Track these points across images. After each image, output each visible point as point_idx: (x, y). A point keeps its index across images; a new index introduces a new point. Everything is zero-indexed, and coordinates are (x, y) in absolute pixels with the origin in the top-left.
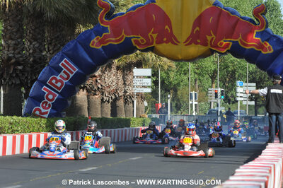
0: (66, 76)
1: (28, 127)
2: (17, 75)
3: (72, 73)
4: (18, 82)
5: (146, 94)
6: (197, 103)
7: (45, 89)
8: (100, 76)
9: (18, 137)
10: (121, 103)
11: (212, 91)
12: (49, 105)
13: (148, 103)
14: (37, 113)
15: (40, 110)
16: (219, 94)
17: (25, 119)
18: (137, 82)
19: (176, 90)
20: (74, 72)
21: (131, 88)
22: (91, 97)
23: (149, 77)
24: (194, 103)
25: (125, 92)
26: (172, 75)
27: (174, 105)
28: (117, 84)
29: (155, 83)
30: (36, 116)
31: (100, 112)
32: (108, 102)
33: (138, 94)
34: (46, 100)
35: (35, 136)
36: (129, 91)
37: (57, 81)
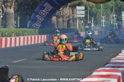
0: (47, 11)
1: (30, 33)
2: (25, 10)
3: (50, 9)
4: (26, 13)
5: (83, 18)
6: (105, 21)
7: (38, 16)
8: (62, 10)
9: (26, 37)
10: (71, 21)
11: (111, 16)
12: (40, 23)
13: (83, 21)
14: (34, 26)
16: (114, 17)
17: (29, 29)
18: (78, 12)
19: (95, 16)
20: (51, 9)
21: (75, 15)
22: (58, 19)
23: (84, 10)
24: (104, 21)
25: (73, 17)
26: (94, 9)
27: (95, 22)
28: (70, 13)
29: (86, 13)
30: (34, 28)
31: (62, 26)
32: (66, 21)
33: (79, 18)
34: (38, 21)
35: (33, 37)
36: (75, 17)
37: (43, 13)
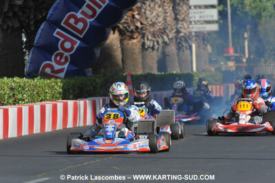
0: (90, 13)
1: (37, 93)
5: (210, 33)
7: (58, 33)
9: (25, 109)
10: (172, 49)
12: (66, 58)
13: (211, 46)
14: (48, 70)
15: (52, 67)
20: (104, 6)
21: (185, 25)
22: (126, 42)
25: (178, 32)
28: (165, 19)
30: (48, 77)
31: (140, 66)
32: (153, 48)
33: (198, 34)
34: (61, 51)
35: (49, 107)
36: (183, 30)
37: (77, 21)
